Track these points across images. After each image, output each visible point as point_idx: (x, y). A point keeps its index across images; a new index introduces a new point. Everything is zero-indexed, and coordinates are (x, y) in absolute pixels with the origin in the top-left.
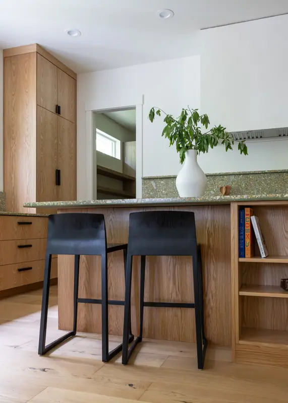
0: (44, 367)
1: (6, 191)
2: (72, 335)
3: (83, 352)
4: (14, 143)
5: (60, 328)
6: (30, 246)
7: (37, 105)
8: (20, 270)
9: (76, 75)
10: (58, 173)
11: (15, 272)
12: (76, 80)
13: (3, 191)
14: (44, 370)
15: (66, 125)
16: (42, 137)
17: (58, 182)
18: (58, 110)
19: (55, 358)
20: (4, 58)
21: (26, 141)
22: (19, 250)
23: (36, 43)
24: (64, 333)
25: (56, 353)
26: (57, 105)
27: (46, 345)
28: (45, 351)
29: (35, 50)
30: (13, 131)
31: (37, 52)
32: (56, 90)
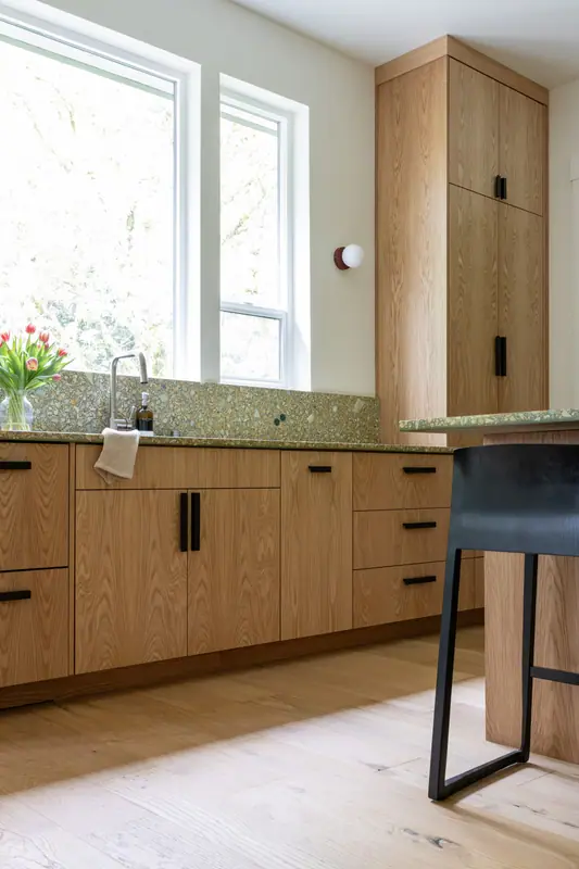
0: (436, 834)
1: (380, 395)
2: (517, 760)
3: (542, 812)
4: (399, 282)
5: (490, 738)
6: (433, 525)
7: (449, 183)
8: (408, 582)
9: (545, 91)
10: (500, 345)
11: (397, 585)
12: (545, 106)
13: (374, 396)
14: (437, 842)
15: (521, 222)
16: (460, 260)
17: (501, 367)
18: (500, 188)
19: (468, 815)
20: (378, 87)
21: (423, 273)
22: (406, 534)
23: (446, 33)
24: (499, 752)
25: (471, 801)
26: (498, 177)
27: (447, 778)
28: (445, 792)
29: (446, 53)
30: (395, 253)
31: (449, 56)
32: (494, 141)
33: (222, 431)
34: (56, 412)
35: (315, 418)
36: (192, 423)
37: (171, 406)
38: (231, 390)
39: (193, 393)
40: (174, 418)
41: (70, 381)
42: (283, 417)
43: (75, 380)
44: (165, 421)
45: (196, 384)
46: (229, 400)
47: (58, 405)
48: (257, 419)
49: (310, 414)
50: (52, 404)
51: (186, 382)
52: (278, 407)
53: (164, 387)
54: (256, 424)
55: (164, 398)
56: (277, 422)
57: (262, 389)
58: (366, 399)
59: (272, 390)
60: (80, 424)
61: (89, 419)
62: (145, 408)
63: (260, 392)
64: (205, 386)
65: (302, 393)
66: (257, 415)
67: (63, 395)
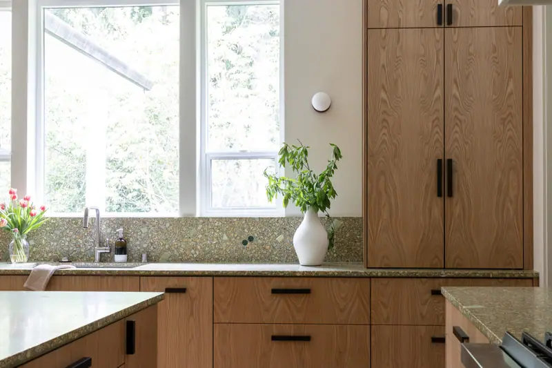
6: (307, 338)
10: (447, 166)
15: (481, 40)
17: (447, 188)
18: (445, 15)
33: (193, 251)
34: (67, 244)
35: (285, 237)
36: (167, 246)
37: (150, 235)
38: (201, 221)
39: (168, 225)
40: (152, 244)
41: (76, 224)
42: (251, 239)
43: (79, 223)
44: (145, 246)
45: (172, 219)
46: (199, 228)
47: (68, 239)
48: (225, 241)
49: (279, 235)
50: (64, 238)
51: (162, 219)
52: (246, 230)
53: (144, 223)
54: (224, 245)
55: (144, 230)
56: (245, 243)
57: (230, 218)
58: (345, 219)
59: (241, 219)
60: (82, 250)
61: (89, 247)
62: (121, 239)
63: (229, 220)
64: (179, 219)
65: (272, 218)
66: (225, 238)
67: (72, 233)
